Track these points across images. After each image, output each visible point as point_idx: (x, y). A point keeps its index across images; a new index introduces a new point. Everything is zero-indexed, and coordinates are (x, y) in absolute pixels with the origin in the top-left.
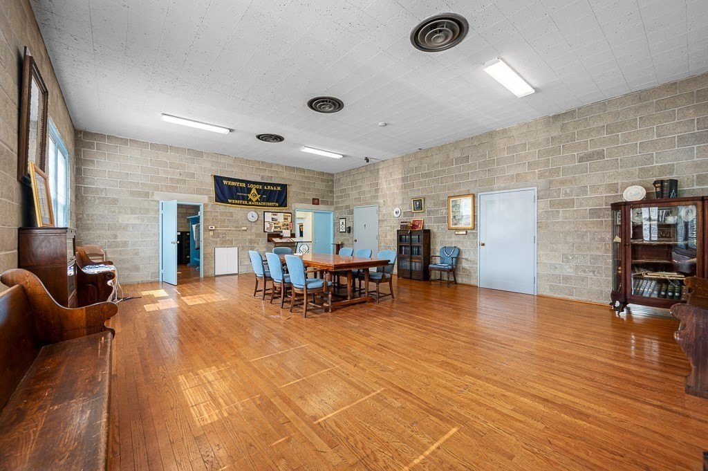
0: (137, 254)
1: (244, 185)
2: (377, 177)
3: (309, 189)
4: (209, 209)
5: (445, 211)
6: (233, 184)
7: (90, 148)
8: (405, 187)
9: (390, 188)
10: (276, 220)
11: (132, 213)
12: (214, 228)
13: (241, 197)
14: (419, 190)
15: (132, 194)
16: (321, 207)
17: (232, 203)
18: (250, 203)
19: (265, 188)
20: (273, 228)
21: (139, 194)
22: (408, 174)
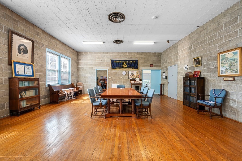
0: (90, 85)
1: (121, 62)
2: (177, 50)
3: (148, 61)
4: (110, 71)
5: (216, 64)
6: (117, 62)
7: (80, 56)
8: (190, 52)
9: (183, 55)
10: (133, 74)
11: (89, 73)
12: (111, 78)
13: (120, 66)
14: (198, 52)
15: (89, 68)
16: (154, 68)
17: (117, 69)
18: (123, 68)
19: (129, 62)
20: (132, 77)
21: (91, 68)
22: (192, 44)
